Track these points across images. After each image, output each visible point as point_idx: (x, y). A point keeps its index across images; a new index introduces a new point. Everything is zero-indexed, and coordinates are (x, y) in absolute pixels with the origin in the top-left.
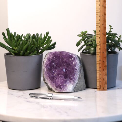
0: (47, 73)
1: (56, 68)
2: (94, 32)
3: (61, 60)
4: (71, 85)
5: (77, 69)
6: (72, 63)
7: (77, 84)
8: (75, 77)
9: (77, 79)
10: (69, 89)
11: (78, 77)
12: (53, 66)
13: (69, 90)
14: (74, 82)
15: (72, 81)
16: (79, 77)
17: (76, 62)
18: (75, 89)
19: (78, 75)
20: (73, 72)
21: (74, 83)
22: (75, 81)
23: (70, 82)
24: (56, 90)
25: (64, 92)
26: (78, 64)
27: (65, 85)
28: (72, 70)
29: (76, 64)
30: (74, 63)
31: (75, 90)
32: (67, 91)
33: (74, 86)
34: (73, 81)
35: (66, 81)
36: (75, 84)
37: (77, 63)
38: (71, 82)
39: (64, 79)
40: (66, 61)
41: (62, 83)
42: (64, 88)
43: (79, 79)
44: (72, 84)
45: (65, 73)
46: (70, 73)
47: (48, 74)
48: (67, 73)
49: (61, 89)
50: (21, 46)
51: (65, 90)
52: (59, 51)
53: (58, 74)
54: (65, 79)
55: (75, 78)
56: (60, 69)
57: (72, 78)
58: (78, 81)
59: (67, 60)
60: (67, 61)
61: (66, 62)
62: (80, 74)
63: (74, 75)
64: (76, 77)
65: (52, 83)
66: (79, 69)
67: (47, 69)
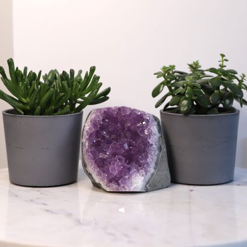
0: (91, 152)
1: (109, 142)
2: (189, 66)
3: (119, 125)
4: (140, 177)
5: (154, 143)
6: (143, 131)
7: (153, 174)
8: (148, 160)
9: (152, 165)
10: (135, 185)
11: (155, 160)
12: (104, 138)
13: (135, 188)
14: (146, 172)
15: (142, 169)
16: (157, 160)
17: (151, 128)
18: (147, 186)
19: (155, 157)
20: (144, 151)
21: (146, 174)
22: (149, 169)
23: (138, 170)
24: (109, 186)
25: (124, 191)
26: (155, 135)
27: (127, 177)
28: (143, 146)
29: (150, 134)
30: (146, 132)
31: (148, 188)
32: (132, 190)
33: (147, 180)
34: (145, 168)
35: (129, 169)
36: (149, 174)
37: (154, 132)
38: (141, 171)
39: (126, 165)
40: (129, 127)
41: (120, 172)
42: (125, 183)
43: (156, 164)
44: (142, 176)
45: (127, 151)
46: (139, 151)
47: (93, 153)
48: (132, 152)
49: (119, 184)
50: (38, 96)
51: (126, 187)
52: (116, 107)
53: (114, 155)
54: (128, 164)
55: (148, 164)
56: (118, 144)
57: (141, 162)
58: (155, 169)
59: (132, 124)
60: (132, 128)
61: (129, 129)
62: (158, 154)
63: (147, 157)
64: (151, 160)
65: (100, 174)
66: (157, 143)
67: (91, 144)
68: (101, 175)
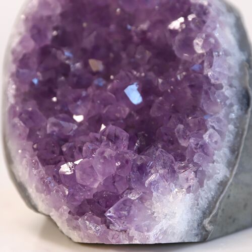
0: (20, 116)
1: (81, 82)
3: (113, 27)
4: (180, 196)
5: (224, 82)
6: (187, 44)
7: (222, 184)
8: (206, 137)
9: (221, 154)
10: (163, 224)
11: (229, 138)
13: (165, 233)
14: (201, 176)
15: (185, 168)
16: (238, 135)
17: (217, 35)
18: (206, 222)
19: (231, 127)
20: (194, 108)
21: (201, 184)
22: (209, 168)
23: (173, 172)
24: (76, 228)
25: (127, 243)
26: (227, 54)
27: (133, 197)
28: (189, 92)
29: (212, 50)
30: (198, 46)
31: (209, 228)
32: (152, 241)
33: (203, 203)
34: (195, 164)
35: (143, 170)
36: (210, 185)
37: (224, 45)
38: (182, 175)
39: (131, 156)
40: (144, 32)
41: (113, 180)
42: (129, 218)
43: (234, 150)
44: (189, 190)
46: (175, 110)
47: (29, 118)
48: (154, 112)
49: (107, 224)
51: (133, 232)
53: (94, 122)
56: (109, 87)
57: (183, 143)
58: (230, 165)
59: (153, 26)
60: (154, 35)
61: (144, 39)
62: (240, 119)
63: (202, 127)
64: (217, 137)
65: (47, 186)
66: (235, 83)
68: (48, 191)
